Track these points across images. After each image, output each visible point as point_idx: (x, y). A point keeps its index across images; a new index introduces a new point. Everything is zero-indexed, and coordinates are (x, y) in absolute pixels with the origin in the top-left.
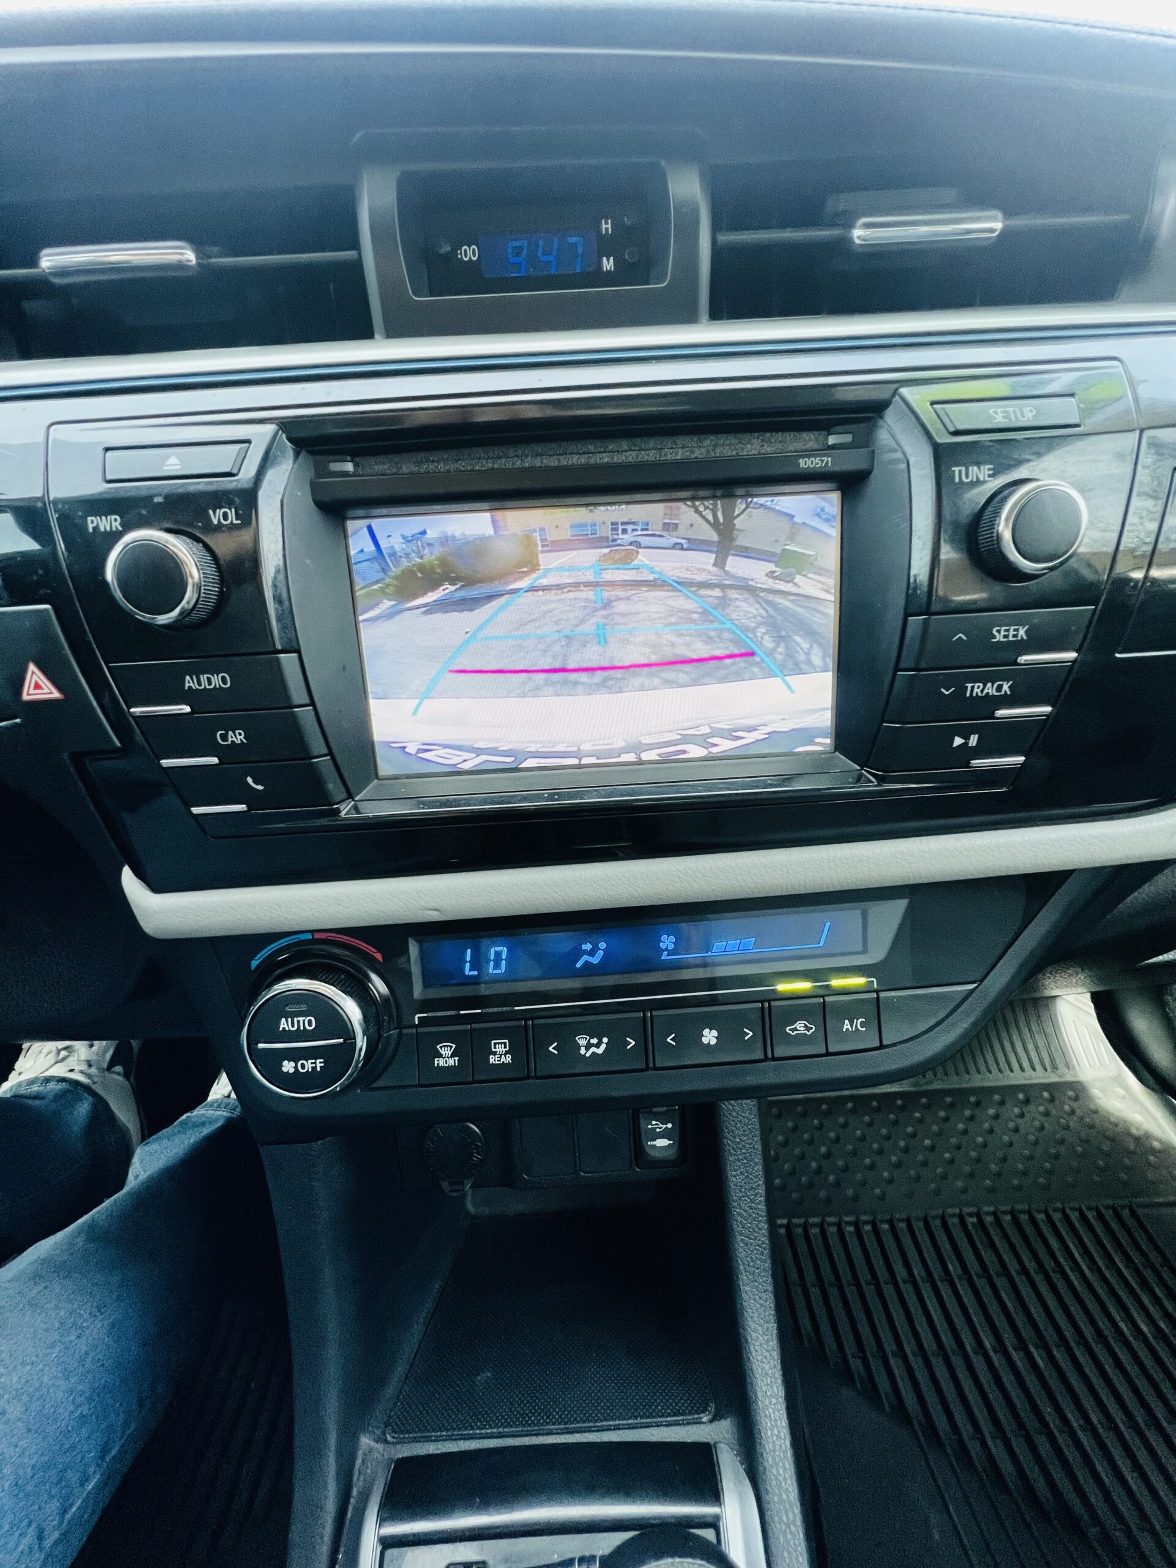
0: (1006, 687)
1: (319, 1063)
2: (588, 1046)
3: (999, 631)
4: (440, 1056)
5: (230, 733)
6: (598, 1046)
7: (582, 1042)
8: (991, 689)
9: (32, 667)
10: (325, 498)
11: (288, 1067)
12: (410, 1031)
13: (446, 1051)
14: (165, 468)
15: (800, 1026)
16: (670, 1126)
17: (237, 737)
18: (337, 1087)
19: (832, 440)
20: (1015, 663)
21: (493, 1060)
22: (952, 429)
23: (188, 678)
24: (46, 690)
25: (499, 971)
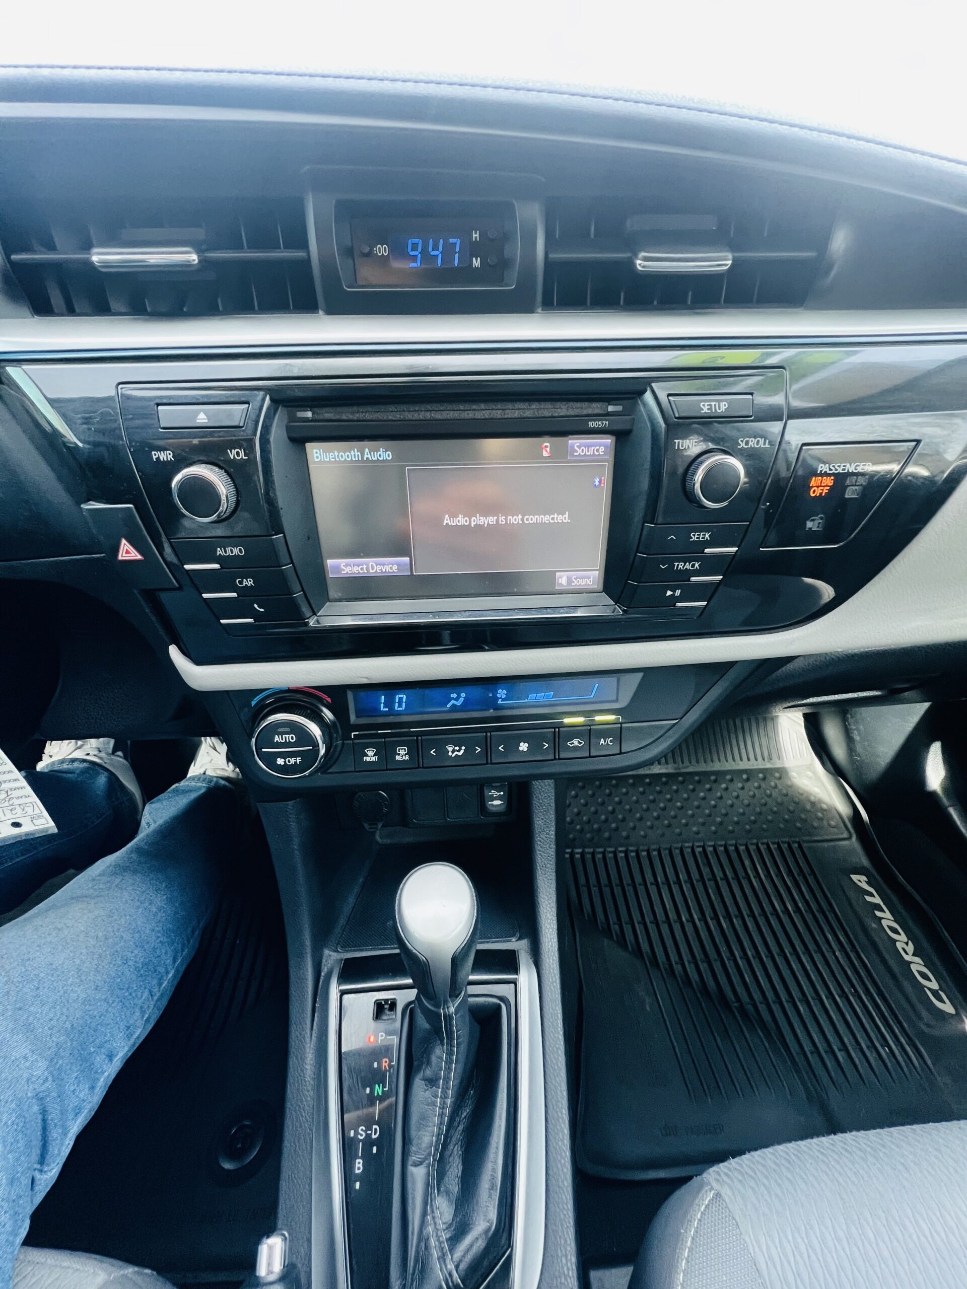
0: (697, 565)
1: (299, 760)
2: (453, 751)
3: (694, 535)
4: (367, 755)
5: (245, 580)
6: (459, 751)
7: (450, 749)
8: (688, 566)
9: (124, 541)
10: (294, 435)
11: (280, 761)
12: (349, 742)
13: (370, 753)
14: (198, 421)
15: (576, 742)
16: (502, 793)
17: (249, 582)
18: (307, 773)
19: (611, 408)
20: (703, 552)
21: (398, 758)
22: (677, 415)
23: (219, 549)
24: (133, 555)
25: (401, 709)
